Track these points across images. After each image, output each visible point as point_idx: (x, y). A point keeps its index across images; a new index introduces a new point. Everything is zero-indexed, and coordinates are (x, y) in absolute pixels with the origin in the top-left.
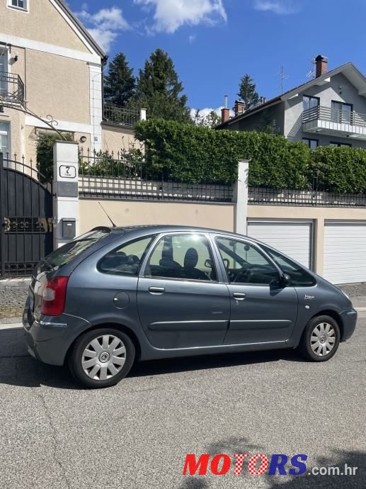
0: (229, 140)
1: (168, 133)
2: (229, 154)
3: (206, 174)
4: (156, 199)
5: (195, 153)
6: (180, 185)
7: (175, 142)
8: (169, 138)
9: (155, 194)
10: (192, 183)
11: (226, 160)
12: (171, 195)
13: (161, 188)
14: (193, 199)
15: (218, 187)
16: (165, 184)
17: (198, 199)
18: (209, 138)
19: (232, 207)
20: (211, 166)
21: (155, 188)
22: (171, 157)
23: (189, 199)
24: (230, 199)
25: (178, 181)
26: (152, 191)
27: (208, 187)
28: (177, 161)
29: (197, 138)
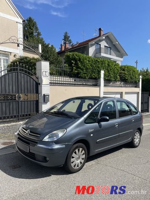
0: (98, 62)
1: (80, 58)
2: (99, 67)
3: (91, 75)
4: (73, 85)
5: (88, 67)
6: (82, 79)
7: (81, 62)
8: (80, 60)
9: (73, 83)
10: (86, 78)
11: (98, 70)
12: (78, 83)
13: (75, 81)
14: (85, 85)
15: (93, 80)
16: (77, 79)
17: (87, 85)
18: (92, 61)
19: (99, 88)
20: (92, 72)
21: (73, 81)
22: (80, 68)
23: (84, 85)
24: (97, 85)
25: (82, 78)
26: (72, 82)
27: (91, 80)
28: (82, 70)
29: (88, 61)
